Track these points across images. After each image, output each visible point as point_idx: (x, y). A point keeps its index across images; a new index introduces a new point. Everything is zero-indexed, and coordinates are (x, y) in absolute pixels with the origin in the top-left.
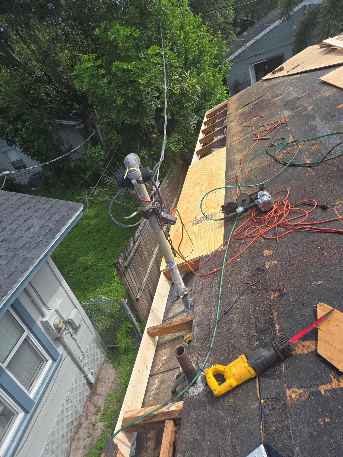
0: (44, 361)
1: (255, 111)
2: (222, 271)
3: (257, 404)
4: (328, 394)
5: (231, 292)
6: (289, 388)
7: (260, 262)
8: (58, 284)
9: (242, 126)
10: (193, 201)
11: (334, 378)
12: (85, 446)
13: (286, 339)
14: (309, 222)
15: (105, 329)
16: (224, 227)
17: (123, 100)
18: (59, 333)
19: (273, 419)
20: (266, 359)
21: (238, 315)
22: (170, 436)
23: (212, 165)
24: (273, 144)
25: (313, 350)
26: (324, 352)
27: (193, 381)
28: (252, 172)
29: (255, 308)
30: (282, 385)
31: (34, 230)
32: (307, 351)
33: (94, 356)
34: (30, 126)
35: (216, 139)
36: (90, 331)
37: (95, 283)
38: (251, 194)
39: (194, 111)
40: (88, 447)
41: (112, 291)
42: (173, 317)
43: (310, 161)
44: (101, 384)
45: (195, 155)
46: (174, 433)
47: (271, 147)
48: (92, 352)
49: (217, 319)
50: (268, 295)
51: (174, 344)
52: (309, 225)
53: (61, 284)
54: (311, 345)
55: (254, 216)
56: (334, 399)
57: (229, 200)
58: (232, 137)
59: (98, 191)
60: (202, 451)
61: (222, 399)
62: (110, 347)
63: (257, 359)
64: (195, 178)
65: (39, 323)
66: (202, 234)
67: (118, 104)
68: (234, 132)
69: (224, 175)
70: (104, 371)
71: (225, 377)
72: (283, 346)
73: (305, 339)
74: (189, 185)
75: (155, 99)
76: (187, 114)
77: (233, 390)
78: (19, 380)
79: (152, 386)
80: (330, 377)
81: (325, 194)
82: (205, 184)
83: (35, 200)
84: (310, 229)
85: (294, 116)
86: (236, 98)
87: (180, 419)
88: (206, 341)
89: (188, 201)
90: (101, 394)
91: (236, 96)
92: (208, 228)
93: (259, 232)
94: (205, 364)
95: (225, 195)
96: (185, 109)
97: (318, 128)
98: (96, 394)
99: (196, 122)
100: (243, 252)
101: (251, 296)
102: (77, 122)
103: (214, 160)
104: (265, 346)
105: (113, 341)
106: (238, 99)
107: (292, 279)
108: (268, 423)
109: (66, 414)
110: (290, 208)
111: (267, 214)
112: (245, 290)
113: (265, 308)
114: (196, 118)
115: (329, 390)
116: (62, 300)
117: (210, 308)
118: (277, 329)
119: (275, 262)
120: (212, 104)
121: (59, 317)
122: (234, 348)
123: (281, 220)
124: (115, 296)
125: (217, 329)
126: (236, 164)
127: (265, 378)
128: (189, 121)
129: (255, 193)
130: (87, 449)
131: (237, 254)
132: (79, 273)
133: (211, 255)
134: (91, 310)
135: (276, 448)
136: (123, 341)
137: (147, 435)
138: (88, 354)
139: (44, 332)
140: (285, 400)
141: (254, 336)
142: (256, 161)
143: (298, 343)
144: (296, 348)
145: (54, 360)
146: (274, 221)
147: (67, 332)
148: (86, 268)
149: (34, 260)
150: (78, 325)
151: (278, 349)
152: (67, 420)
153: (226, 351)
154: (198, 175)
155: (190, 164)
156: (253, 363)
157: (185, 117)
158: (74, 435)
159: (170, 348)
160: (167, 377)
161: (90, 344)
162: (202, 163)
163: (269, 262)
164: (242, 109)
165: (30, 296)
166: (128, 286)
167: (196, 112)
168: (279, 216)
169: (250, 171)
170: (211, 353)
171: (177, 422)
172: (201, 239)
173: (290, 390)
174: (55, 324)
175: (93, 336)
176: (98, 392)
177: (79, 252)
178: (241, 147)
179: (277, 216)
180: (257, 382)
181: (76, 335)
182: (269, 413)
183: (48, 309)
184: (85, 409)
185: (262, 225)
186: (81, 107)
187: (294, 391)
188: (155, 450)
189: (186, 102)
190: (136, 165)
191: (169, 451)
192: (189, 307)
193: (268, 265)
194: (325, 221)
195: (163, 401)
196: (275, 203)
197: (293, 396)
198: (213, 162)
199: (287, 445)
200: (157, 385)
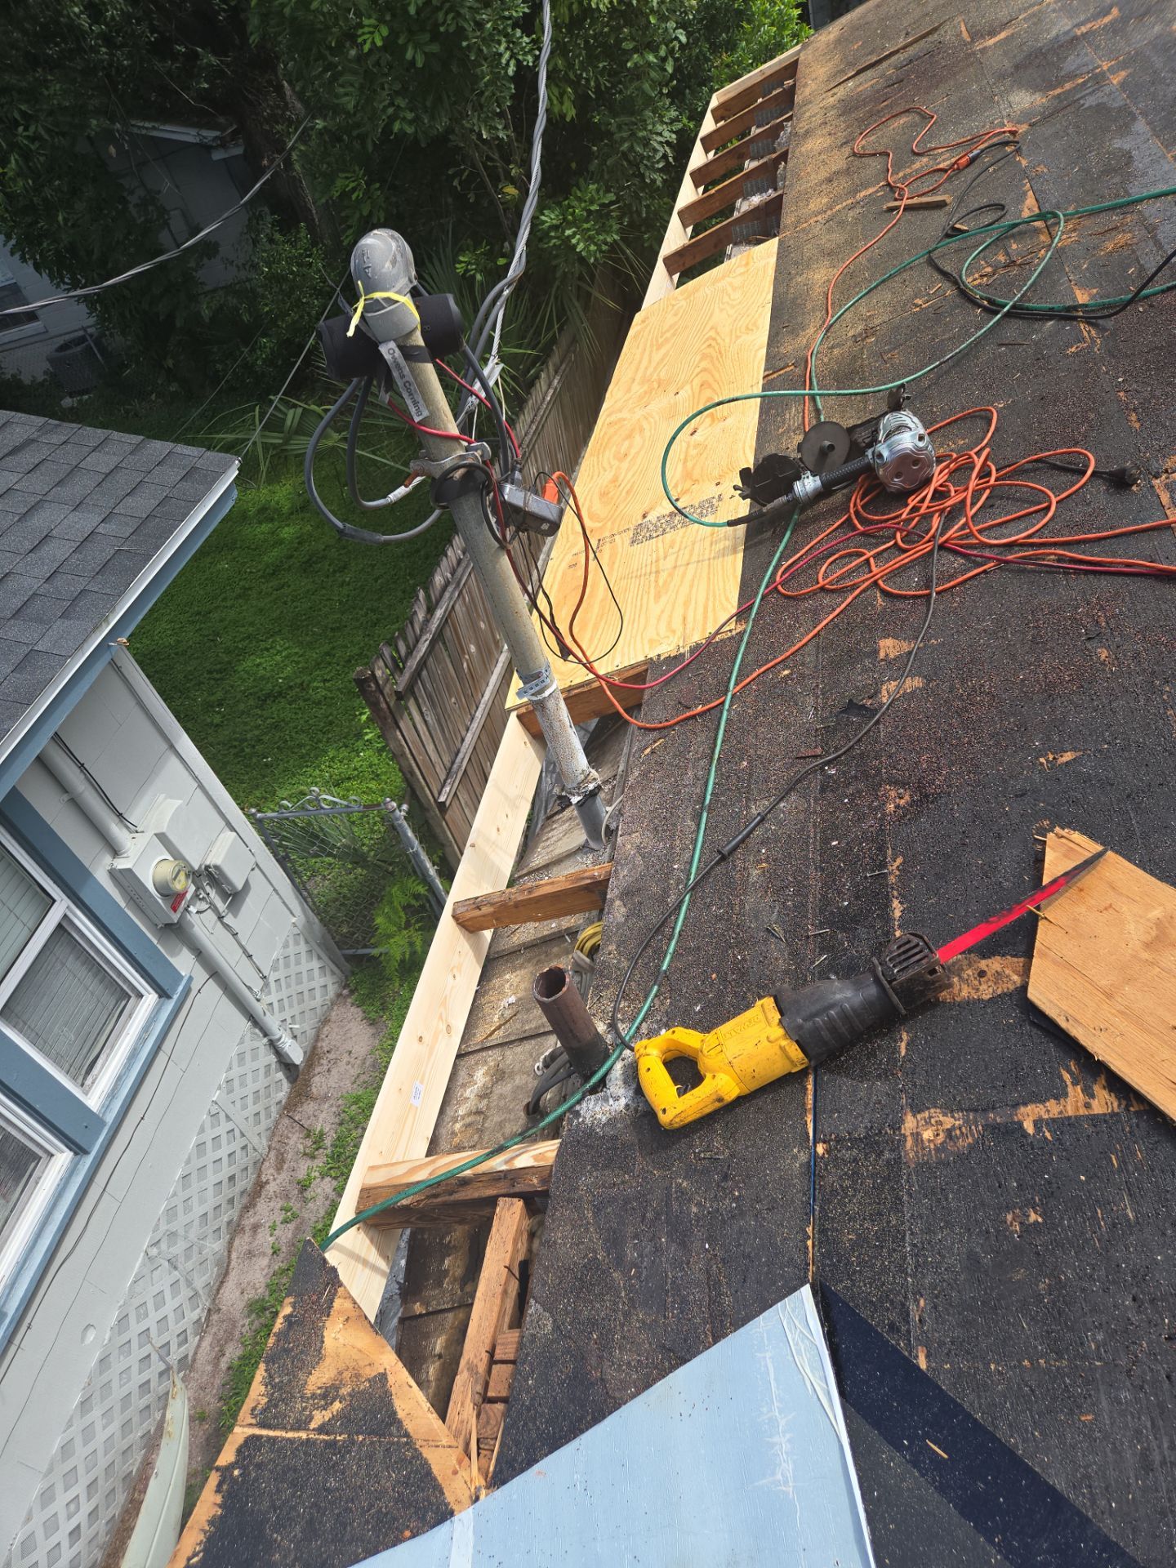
0: (130, 997)
1: (901, 90)
2: (722, 713)
3: (803, 1157)
4: (1048, 1135)
5: (749, 786)
6: (916, 1110)
7: (861, 680)
8: (164, 746)
9: (847, 151)
10: (638, 453)
11: (1074, 1084)
12: (276, 1246)
13: (921, 951)
14: (1059, 533)
15: (337, 900)
16: (745, 550)
17: (385, 31)
18: (175, 909)
19: (853, 1208)
20: (845, 1016)
21: (764, 865)
22: (510, 1247)
23: (722, 310)
24: (957, 226)
25: (1012, 987)
26: (1052, 998)
27: (594, 1080)
28: (868, 341)
29: (826, 841)
30: (894, 1098)
31: (57, 551)
32: (991, 990)
33: (299, 982)
34: (37, 144)
35: (744, 206)
36: (284, 903)
37: (300, 746)
38: (855, 427)
39: (665, 91)
40: (284, 1249)
41: (357, 776)
42: (546, 867)
43: (1092, 297)
44: (326, 1068)
45: (660, 268)
46: (525, 1236)
47: (948, 240)
48: (293, 969)
49: (692, 877)
50: (877, 798)
51: (543, 957)
52: (1055, 544)
53: (172, 747)
54: (1007, 972)
55: (857, 513)
56: (1064, 1150)
57: (771, 449)
58: (805, 197)
59: (299, 411)
60: (607, 1297)
61: (686, 1136)
62: (354, 956)
63: (816, 1014)
64: (654, 364)
65: (102, 877)
66: (663, 576)
67: (367, 48)
68: (813, 175)
69: (764, 351)
70: (336, 1030)
71: (701, 1067)
72: (911, 973)
73: (988, 950)
74: (629, 390)
75: (513, 29)
76: (640, 101)
77: (725, 1112)
78: (48, 1055)
79: (464, 1086)
80: (1061, 1077)
81: (1131, 427)
82: (688, 387)
83: (56, 439)
84: (1059, 561)
85: (1051, 115)
86: (832, 36)
87: (545, 1194)
88: (650, 951)
89: (623, 451)
90: (326, 1098)
91: (833, 31)
92: (687, 557)
93: (871, 571)
94: (641, 1024)
95: (759, 432)
96: (631, 80)
97: (1138, 166)
98: (309, 1097)
99: (674, 136)
100: (806, 644)
101: (816, 800)
102: (218, 133)
103: (729, 289)
104: (848, 971)
105: (364, 938)
106: (838, 41)
107: (969, 743)
108: (833, 1219)
109: (211, 1155)
110: (992, 481)
111: (907, 505)
112: (799, 781)
113: (861, 844)
114: (673, 121)
115: (1054, 1120)
116: (180, 802)
117: (672, 837)
118: (897, 914)
119: (913, 683)
120: (739, 63)
121: (171, 858)
122: (743, 974)
123: (956, 527)
124: (370, 791)
125: (688, 909)
126: (809, 306)
127: (839, 1074)
128: (645, 133)
129: (869, 421)
130: (282, 1255)
131: (781, 654)
132: (243, 713)
133: (688, 655)
134: (284, 838)
135: (852, 1298)
136: (396, 939)
137: (442, 1238)
138: (280, 974)
139: (123, 904)
140: (897, 1145)
141: (815, 936)
142: (885, 295)
143: (966, 962)
144: (956, 980)
145: (163, 994)
146: (930, 530)
147: (203, 906)
148: (268, 696)
149: (64, 659)
150: (239, 886)
151: (890, 983)
152: (215, 1172)
153: (712, 984)
154: (663, 351)
155: (638, 309)
156: (800, 1027)
157: (632, 114)
158: (241, 1216)
159: (530, 968)
160: (514, 1060)
161: (286, 946)
162: (683, 303)
163: (895, 680)
164: (851, 84)
165: (62, 786)
166: (407, 759)
167: (676, 96)
168: (950, 512)
169: (860, 334)
170: (663, 989)
171: (535, 1203)
172: (658, 596)
173: (919, 1116)
174: (159, 878)
175: (294, 920)
176: (314, 1090)
177: (243, 640)
178: (838, 237)
179: (942, 511)
180: (810, 1087)
181: (235, 916)
182: (841, 1186)
183: (133, 829)
184: (276, 1139)
185: (884, 543)
186: (228, 65)
187: (933, 1121)
188: (465, 1284)
189: (635, 50)
190: (396, 280)
191: (505, 1292)
192: (599, 833)
193: (888, 690)
194: (1117, 531)
195: (499, 1135)
196: (939, 460)
197: (927, 1135)
198: (726, 299)
199: (891, 1291)
200: (480, 1084)
